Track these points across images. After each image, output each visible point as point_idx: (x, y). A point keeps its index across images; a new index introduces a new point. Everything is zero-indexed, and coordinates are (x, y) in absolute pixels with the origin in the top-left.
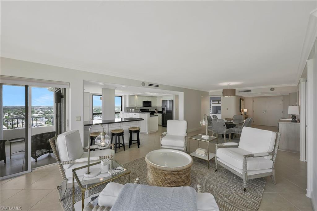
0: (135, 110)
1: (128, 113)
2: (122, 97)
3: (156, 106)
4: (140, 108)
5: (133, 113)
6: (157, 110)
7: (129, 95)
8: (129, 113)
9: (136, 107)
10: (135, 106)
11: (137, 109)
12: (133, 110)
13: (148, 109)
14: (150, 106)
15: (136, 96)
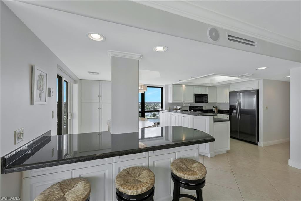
0: (182, 107)
1: (171, 113)
2: (162, 88)
3: (216, 102)
4: (189, 105)
5: (179, 112)
6: (216, 108)
7: (173, 84)
8: (173, 113)
9: (183, 103)
10: (182, 101)
11: (185, 106)
12: (179, 107)
13: (202, 106)
14: (206, 101)
15: (184, 86)
